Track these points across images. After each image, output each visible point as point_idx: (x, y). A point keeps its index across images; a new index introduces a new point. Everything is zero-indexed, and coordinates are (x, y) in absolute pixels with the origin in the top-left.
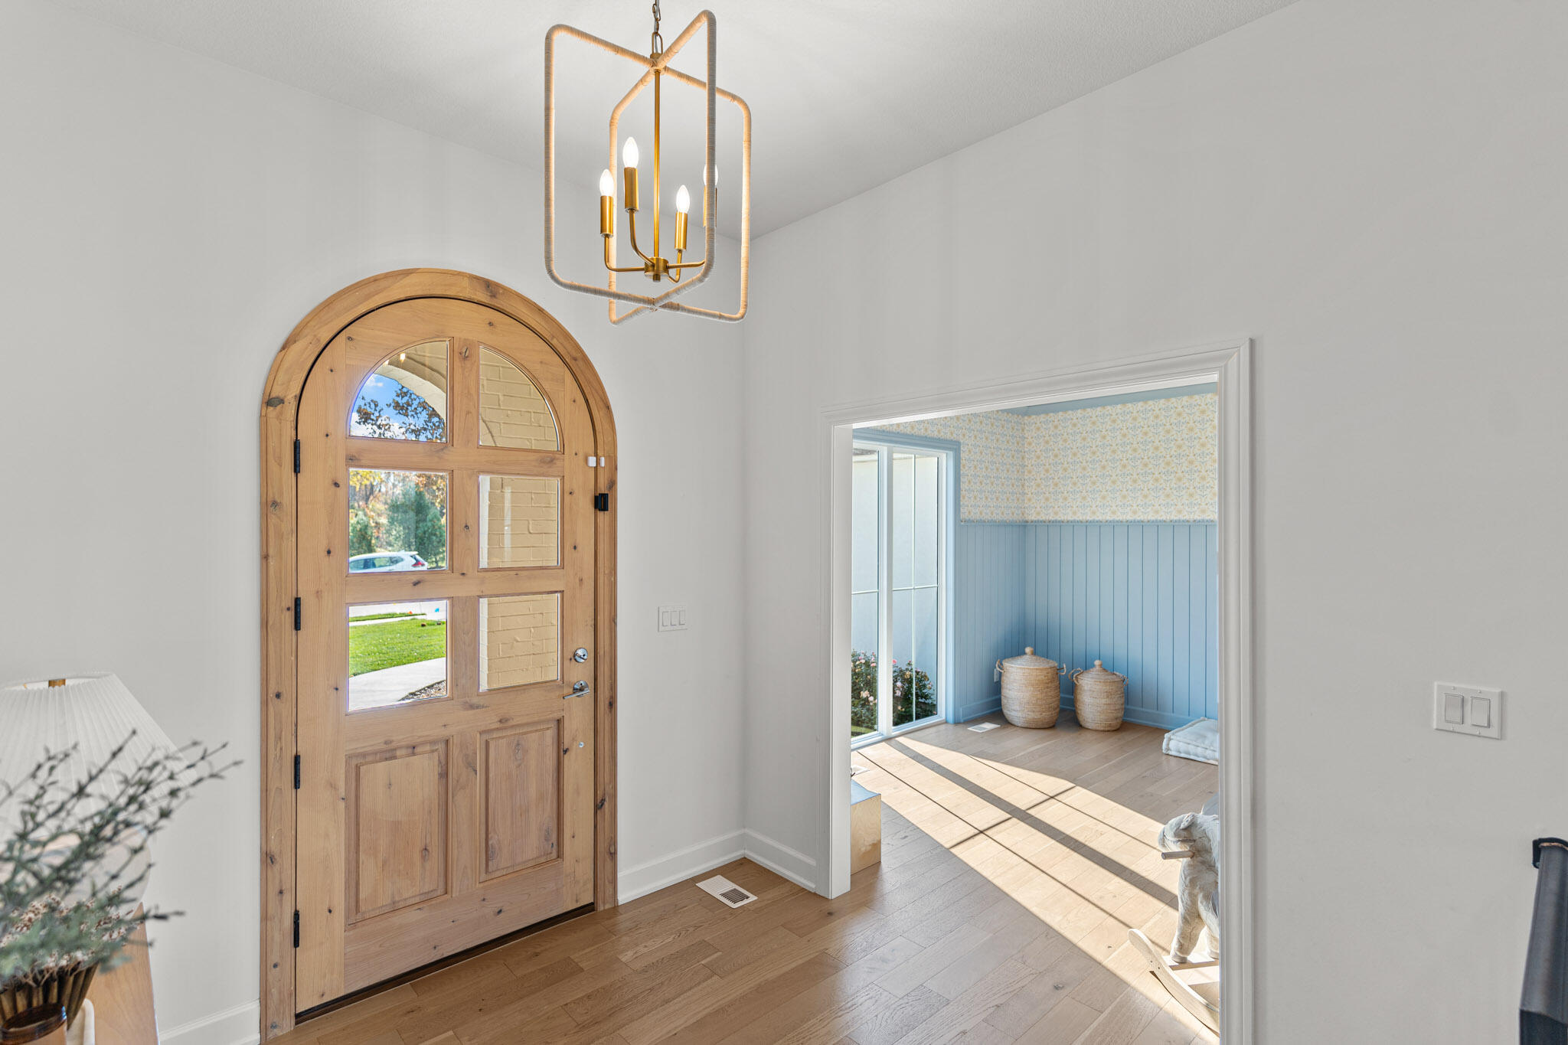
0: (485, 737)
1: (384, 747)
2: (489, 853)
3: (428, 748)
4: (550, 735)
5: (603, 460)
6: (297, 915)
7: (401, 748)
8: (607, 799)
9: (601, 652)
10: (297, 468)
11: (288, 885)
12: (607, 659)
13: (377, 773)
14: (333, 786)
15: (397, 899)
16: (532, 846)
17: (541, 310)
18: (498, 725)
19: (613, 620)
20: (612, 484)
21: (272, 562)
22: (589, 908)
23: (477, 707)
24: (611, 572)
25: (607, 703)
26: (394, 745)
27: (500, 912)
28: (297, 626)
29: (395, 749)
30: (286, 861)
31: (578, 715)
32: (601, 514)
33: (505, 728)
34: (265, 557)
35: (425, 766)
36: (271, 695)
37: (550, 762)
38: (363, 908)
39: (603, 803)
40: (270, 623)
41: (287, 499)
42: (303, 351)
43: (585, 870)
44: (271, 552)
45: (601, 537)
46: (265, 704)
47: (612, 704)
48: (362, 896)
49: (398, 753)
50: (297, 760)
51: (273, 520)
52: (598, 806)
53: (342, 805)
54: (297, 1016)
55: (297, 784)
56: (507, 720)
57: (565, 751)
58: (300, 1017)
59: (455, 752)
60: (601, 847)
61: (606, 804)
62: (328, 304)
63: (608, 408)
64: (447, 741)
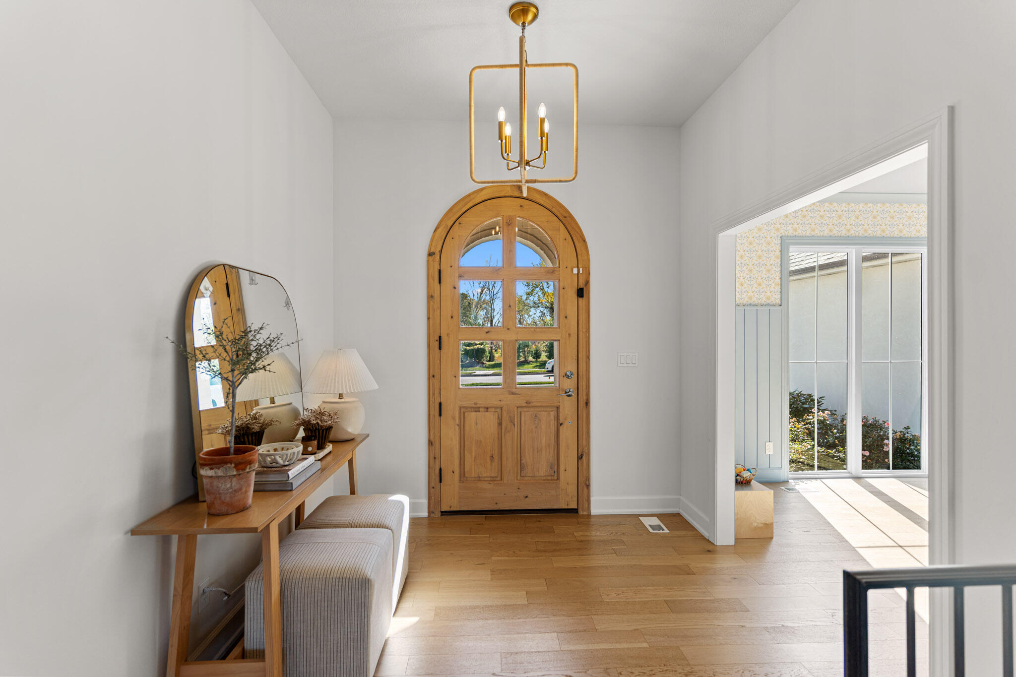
0: (519, 409)
1: (474, 406)
2: (522, 468)
3: (493, 410)
4: (552, 414)
5: (581, 269)
6: (440, 469)
7: (482, 407)
8: (584, 455)
9: (581, 374)
10: (440, 282)
11: (437, 456)
12: (585, 379)
13: (472, 416)
14: (454, 418)
15: (480, 476)
16: (543, 470)
17: (546, 195)
18: (525, 405)
19: (588, 358)
20: (587, 283)
21: (431, 321)
22: (575, 511)
23: (515, 394)
24: (586, 331)
25: (585, 402)
26: (478, 405)
27: (527, 497)
28: (440, 348)
29: (479, 408)
30: (437, 445)
31: (568, 407)
32: (580, 299)
33: (529, 407)
34: (429, 318)
35: (490, 420)
36: (431, 376)
37: (553, 428)
38: (466, 475)
39: (583, 456)
40: (430, 345)
41: (436, 295)
42: (442, 232)
43: (572, 489)
44: (431, 317)
45: (580, 312)
46: (429, 379)
47: (587, 403)
48: (466, 470)
49: (481, 410)
50: (440, 404)
51: (431, 303)
52: (580, 457)
53: (457, 428)
54: (442, 512)
55: (440, 415)
56: (530, 403)
57: (561, 424)
58: (443, 513)
59: (505, 414)
60: (582, 479)
61: (584, 458)
62: (451, 210)
63: (584, 241)
64: (502, 408)
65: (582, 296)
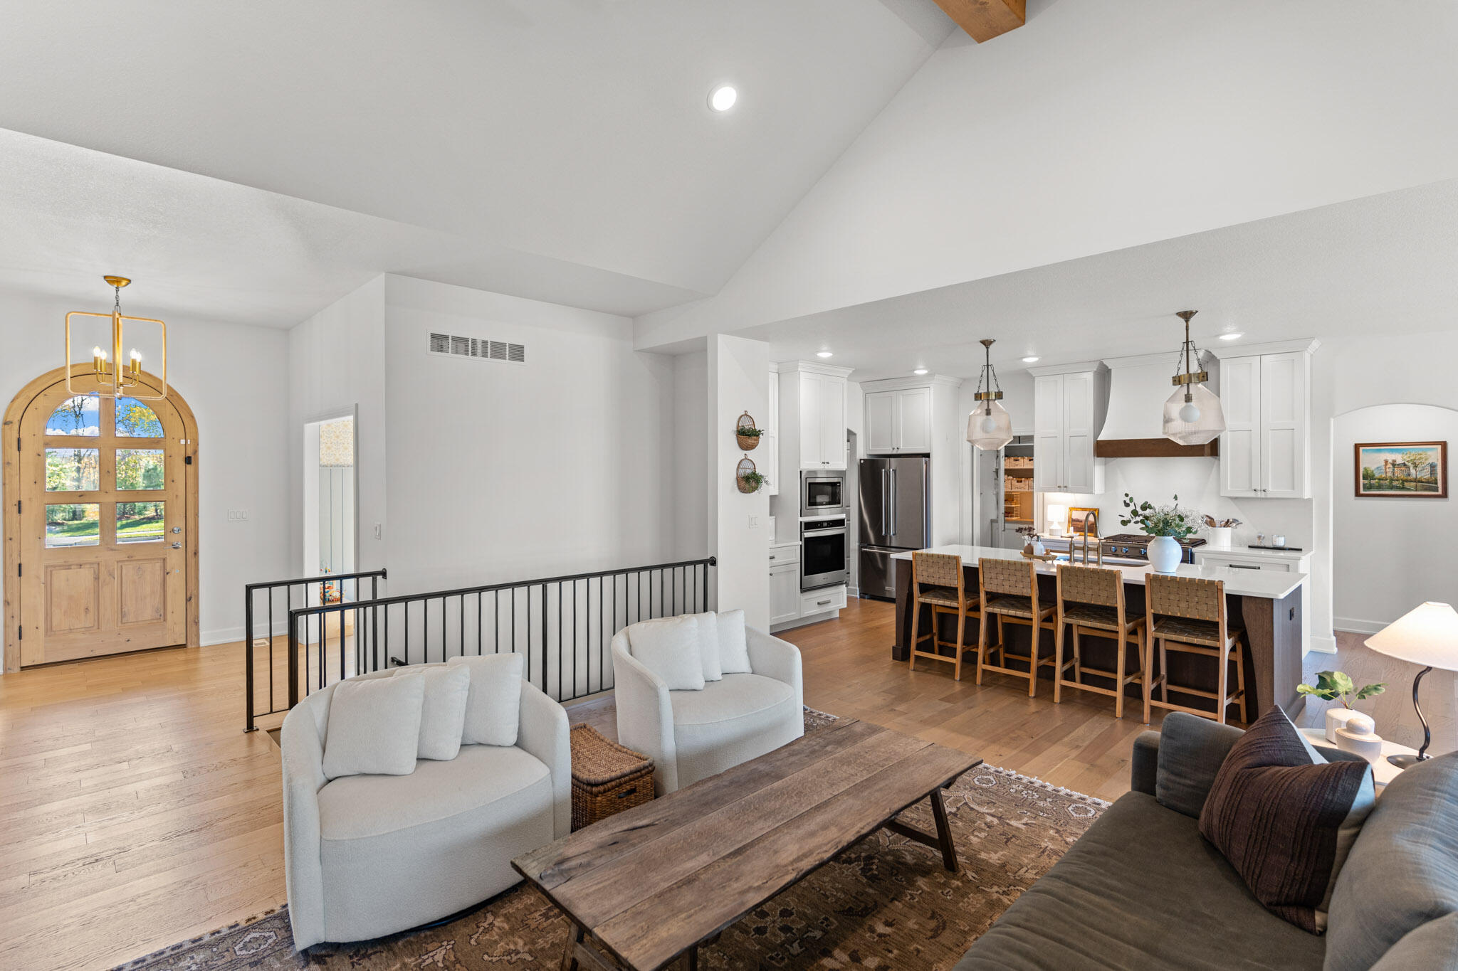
0: (120, 564)
1: (64, 564)
2: (123, 615)
3: (88, 566)
4: (158, 565)
5: (189, 441)
6: (20, 627)
7: (73, 565)
8: (193, 597)
9: (189, 529)
10: (19, 449)
11: (16, 614)
12: (193, 531)
13: (60, 577)
14: (38, 577)
15: (72, 628)
16: (148, 614)
17: (150, 375)
18: (127, 559)
19: (197, 515)
20: (196, 452)
21: (7, 486)
22: (183, 646)
23: (115, 550)
24: (195, 493)
25: (193, 552)
26: (69, 563)
27: (128, 640)
28: (20, 512)
29: (70, 565)
30: (16, 605)
31: (175, 560)
32: (188, 466)
33: (131, 561)
34: (4, 484)
35: (86, 576)
36: (7, 539)
37: (159, 578)
38: (54, 629)
39: (191, 598)
40: (7, 509)
41: (15, 461)
42: (22, 402)
43: (181, 628)
44: (7, 482)
45: (188, 477)
46: (5, 541)
47: (196, 553)
48: (54, 624)
49: (73, 567)
50: (20, 565)
51: (8, 470)
52: (188, 600)
53: (43, 586)
54: (22, 668)
55: (20, 575)
56: (132, 557)
57: (168, 573)
58: (23, 668)
59: (102, 569)
60: (190, 618)
61: (193, 600)
62: (34, 382)
63: (193, 417)
64: (99, 564)
65: (190, 463)
